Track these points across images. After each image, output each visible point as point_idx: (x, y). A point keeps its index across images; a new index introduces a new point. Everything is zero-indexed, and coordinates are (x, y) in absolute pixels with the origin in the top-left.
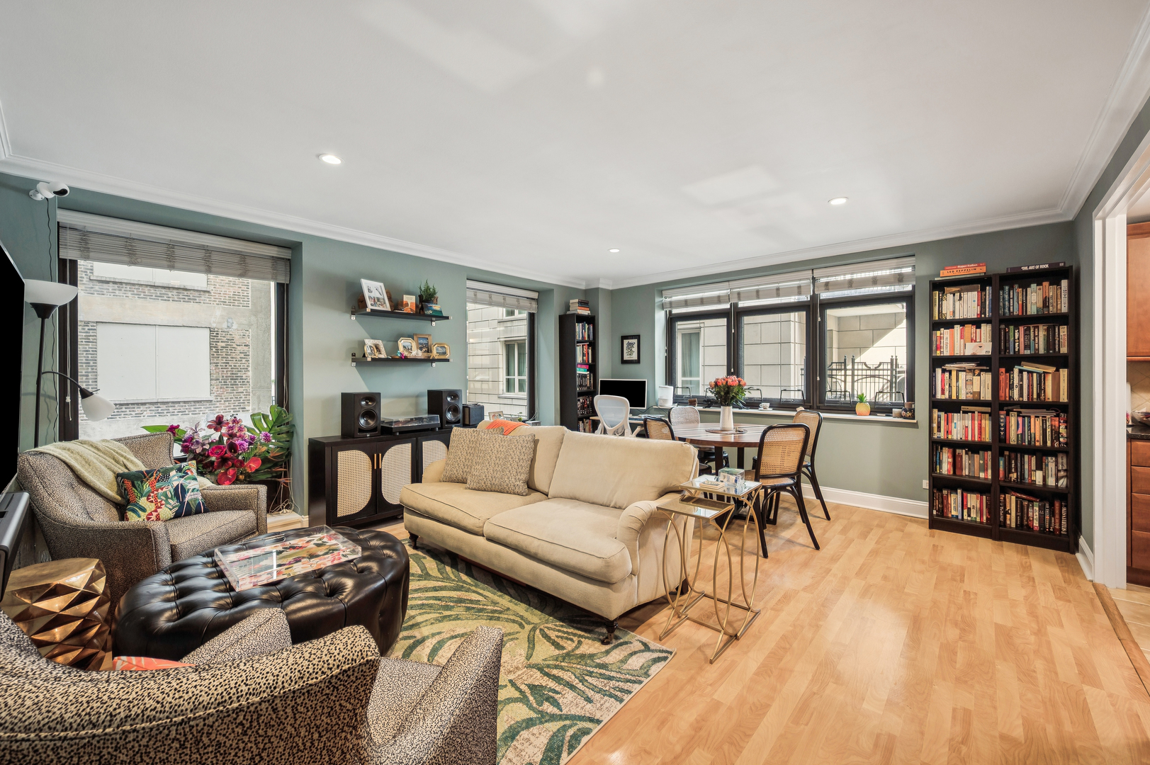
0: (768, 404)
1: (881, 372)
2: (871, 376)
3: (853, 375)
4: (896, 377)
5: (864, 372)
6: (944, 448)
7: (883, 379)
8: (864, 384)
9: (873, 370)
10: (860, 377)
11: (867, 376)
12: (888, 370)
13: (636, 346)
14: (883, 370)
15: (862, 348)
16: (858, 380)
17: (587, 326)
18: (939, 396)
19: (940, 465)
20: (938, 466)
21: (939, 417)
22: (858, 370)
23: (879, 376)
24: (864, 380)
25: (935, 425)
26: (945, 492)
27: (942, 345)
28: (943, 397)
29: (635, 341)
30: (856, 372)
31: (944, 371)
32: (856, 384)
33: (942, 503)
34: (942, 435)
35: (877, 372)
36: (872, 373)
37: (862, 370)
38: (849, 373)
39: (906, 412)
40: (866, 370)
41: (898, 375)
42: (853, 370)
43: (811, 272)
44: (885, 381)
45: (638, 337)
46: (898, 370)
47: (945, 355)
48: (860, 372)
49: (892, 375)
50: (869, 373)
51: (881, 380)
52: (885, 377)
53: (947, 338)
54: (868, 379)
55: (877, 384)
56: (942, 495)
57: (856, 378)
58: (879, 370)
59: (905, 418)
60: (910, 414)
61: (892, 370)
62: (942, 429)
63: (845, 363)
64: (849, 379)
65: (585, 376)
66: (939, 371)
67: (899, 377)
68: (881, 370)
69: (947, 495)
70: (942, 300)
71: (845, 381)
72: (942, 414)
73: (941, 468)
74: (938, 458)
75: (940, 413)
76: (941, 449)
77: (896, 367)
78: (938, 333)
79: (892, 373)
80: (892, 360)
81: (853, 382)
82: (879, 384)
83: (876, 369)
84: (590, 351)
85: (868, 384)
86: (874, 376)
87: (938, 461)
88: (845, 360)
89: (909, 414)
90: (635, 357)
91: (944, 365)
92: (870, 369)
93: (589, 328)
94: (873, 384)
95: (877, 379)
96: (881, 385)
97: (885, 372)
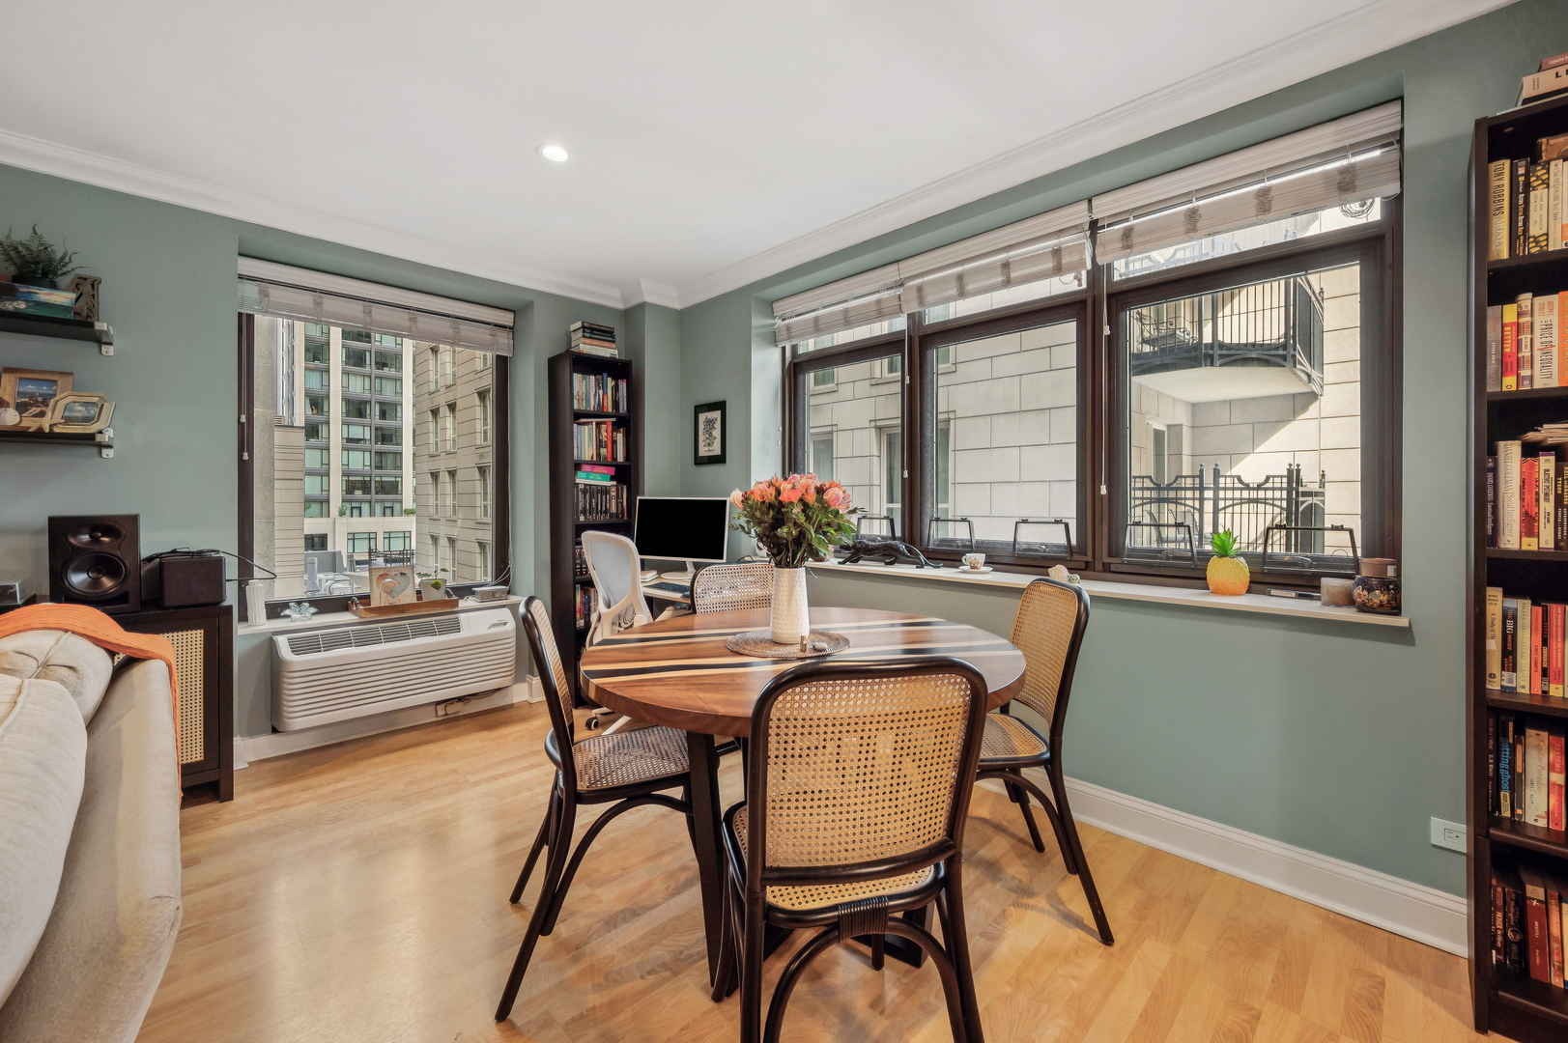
0: (981, 557)
1: (1269, 494)
2: (1250, 501)
3: (1216, 500)
4: (1297, 503)
5: (1237, 494)
6: (1531, 733)
7: (1273, 505)
8: (1237, 517)
9: (1253, 489)
10: (1229, 503)
11: (1242, 501)
12: (1281, 489)
13: (718, 425)
14: (1273, 489)
15: (1235, 455)
16: (1225, 508)
17: (610, 382)
18: (1511, 539)
19: (1512, 790)
20: (1505, 796)
21: (1509, 616)
22: (1225, 489)
23: (1265, 501)
24: (1237, 509)
25: (1493, 645)
26: (1535, 892)
27: (1525, 353)
28: (1530, 544)
29: (717, 414)
30: (1222, 494)
31: (1531, 451)
32: (1221, 515)
33: (1522, 925)
34: (1523, 682)
35: (1261, 494)
36: (1253, 494)
37: (1233, 489)
38: (1209, 494)
39: (1370, 590)
40: (1241, 489)
41: (1301, 499)
42: (1216, 489)
43: (1085, 205)
44: (1277, 510)
45: (720, 406)
46: (1301, 489)
47: (1538, 384)
48: (1229, 494)
49: (1289, 500)
50: (1245, 494)
51: (1269, 508)
52: (1278, 503)
53: (1548, 327)
54: (1245, 507)
55: (1261, 517)
56: (1521, 901)
57: (1221, 504)
58: (1266, 489)
59: (1364, 608)
60: (1385, 598)
61: (1289, 491)
62: (1524, 660)
63: (1201, 477)
64: (1208, 506)
65: (605, 491)
66: (1510, 453)
67: (1303, 502)
68: (1269, 489)
69: (1546, 903)
70: (1528, 187)
71: (1201, 511)
72: (1524, 608)
73: (1517, 801)
74: (1504, 764)
75: (1511, 603)
76: (1520, 732)
77: (1297, 485)
78: (1510, 312)
79: (1289, 494)
80: (1290, 471)
81: (1216, 511)
82: (1268, 515)
83: (1259, 487)
84: (620, 437)
85: (1245, 517)
86: (1257, 501)
87: (1505, 777)
88: (1201, 471)
89: (1379, 597)
90: (716, 450)
91: (1534, 426)
92: (1247, 487)
93: (616, 388)
94: (1253, 517)
95: (1261, 507)
96: (1269, 518)
97: (1277, 494)
